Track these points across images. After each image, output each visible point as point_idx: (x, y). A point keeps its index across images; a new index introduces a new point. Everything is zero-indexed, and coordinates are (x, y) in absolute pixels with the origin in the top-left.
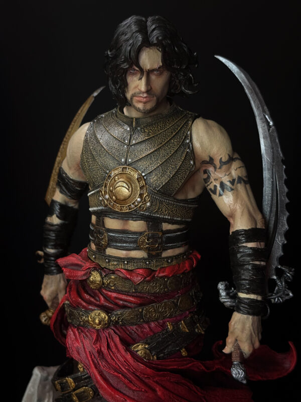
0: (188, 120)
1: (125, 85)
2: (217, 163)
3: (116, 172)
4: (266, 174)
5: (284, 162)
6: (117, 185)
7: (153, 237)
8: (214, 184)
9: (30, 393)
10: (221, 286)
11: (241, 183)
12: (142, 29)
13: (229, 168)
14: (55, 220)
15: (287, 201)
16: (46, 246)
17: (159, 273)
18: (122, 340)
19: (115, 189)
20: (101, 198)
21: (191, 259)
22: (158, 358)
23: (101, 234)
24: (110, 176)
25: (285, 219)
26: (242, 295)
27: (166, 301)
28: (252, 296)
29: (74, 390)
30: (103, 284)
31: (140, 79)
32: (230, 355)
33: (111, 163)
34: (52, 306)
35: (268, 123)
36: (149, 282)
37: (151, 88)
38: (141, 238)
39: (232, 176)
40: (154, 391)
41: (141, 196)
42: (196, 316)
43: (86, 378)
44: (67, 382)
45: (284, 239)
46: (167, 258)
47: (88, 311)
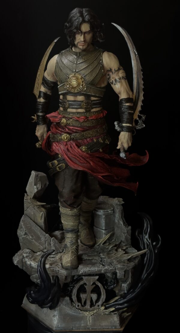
0: (101, 53)
1: (75, 38)
2: (113, 71)
3: (72, 76)
4: (135, 76)
5: (142, 70)
6: (72, 81)
7: (87, 103)
8: (112, 80)
9: (30, 182)
10: (116, 123)
11: (123, 79)
12: (82, 15)
13: (118, 73)
14: (42, 100)
15: (143, 87)
16: (38, 112)
17: (90, 118)
18: (76, 145)
19: (71, 83)
20: (65, 87)
21: (103, 113)
22: (91, 152)
23: (65, 103)
24: (69, 78)
25: (142, 95)
26: (124, 125)
27: (93, 130)
28: (128, 125)
29: (57, 165)
30: (67, 123)
31: (81, 36)
32: (119, 149)
33: (69, 72)
34: (41, 140)
35: (135, 53)
36: (86, 121)
37: (86, 39)
38: (82, 104)
39: (119, 76)
40: (90, 163)
41: (82, 85)
42: (106, 137)
43: (62, 160)
44: (54, 162)
45: (142, 103)
46: (93, 112)
47: (61, 135)
